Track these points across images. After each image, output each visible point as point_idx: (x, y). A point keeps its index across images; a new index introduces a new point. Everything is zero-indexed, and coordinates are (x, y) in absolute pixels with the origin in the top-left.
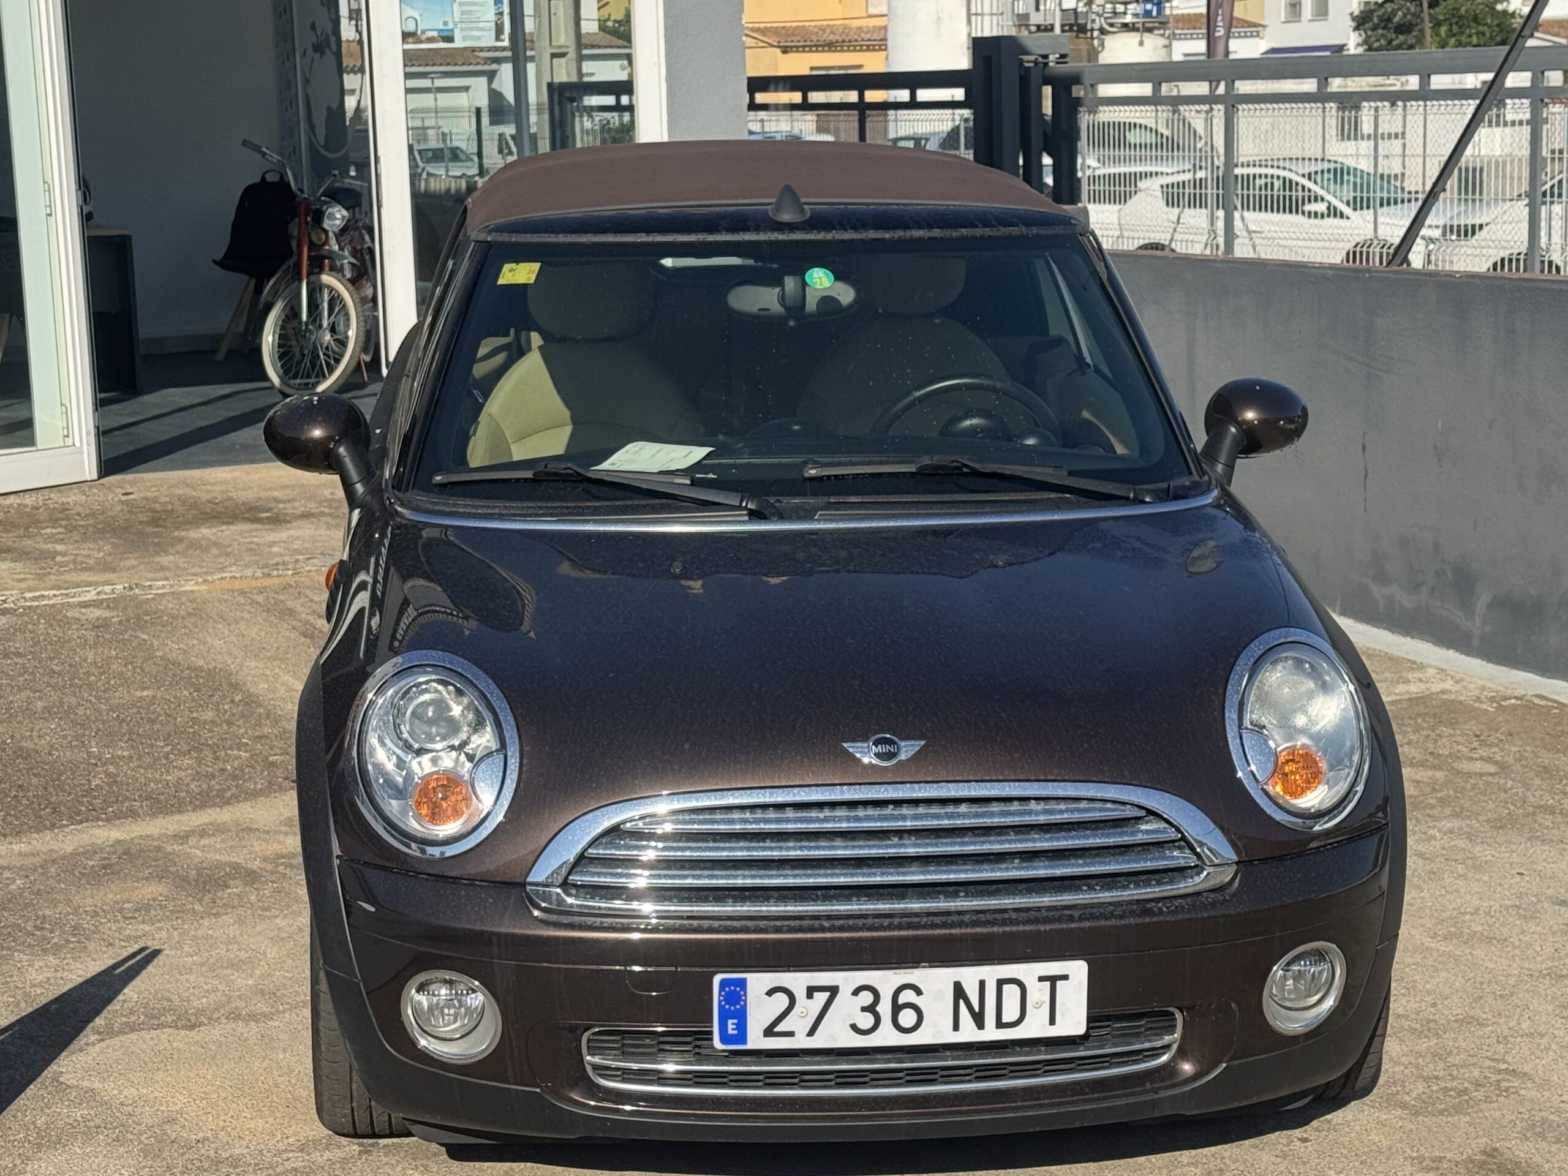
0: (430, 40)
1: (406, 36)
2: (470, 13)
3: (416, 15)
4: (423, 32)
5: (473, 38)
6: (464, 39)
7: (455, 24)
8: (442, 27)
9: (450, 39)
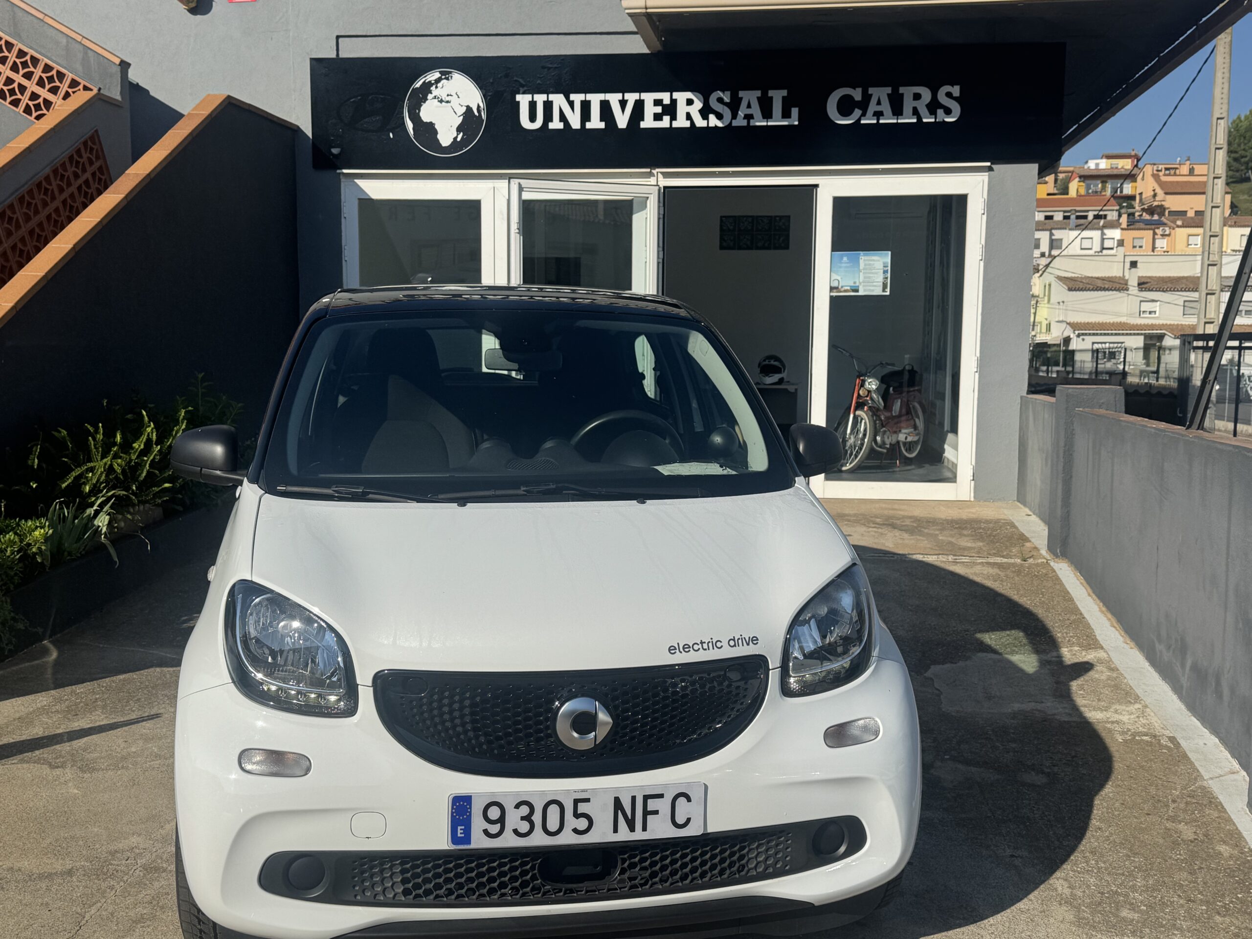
0: (846, 291)
1: (832, 289)
2: (869, 277)
3: (839, 278)
4: (842, 287)
5: (870, 290)
6: (865, 290)
7: (860, 283)
8: (853, 285)
9: (857, 291)
